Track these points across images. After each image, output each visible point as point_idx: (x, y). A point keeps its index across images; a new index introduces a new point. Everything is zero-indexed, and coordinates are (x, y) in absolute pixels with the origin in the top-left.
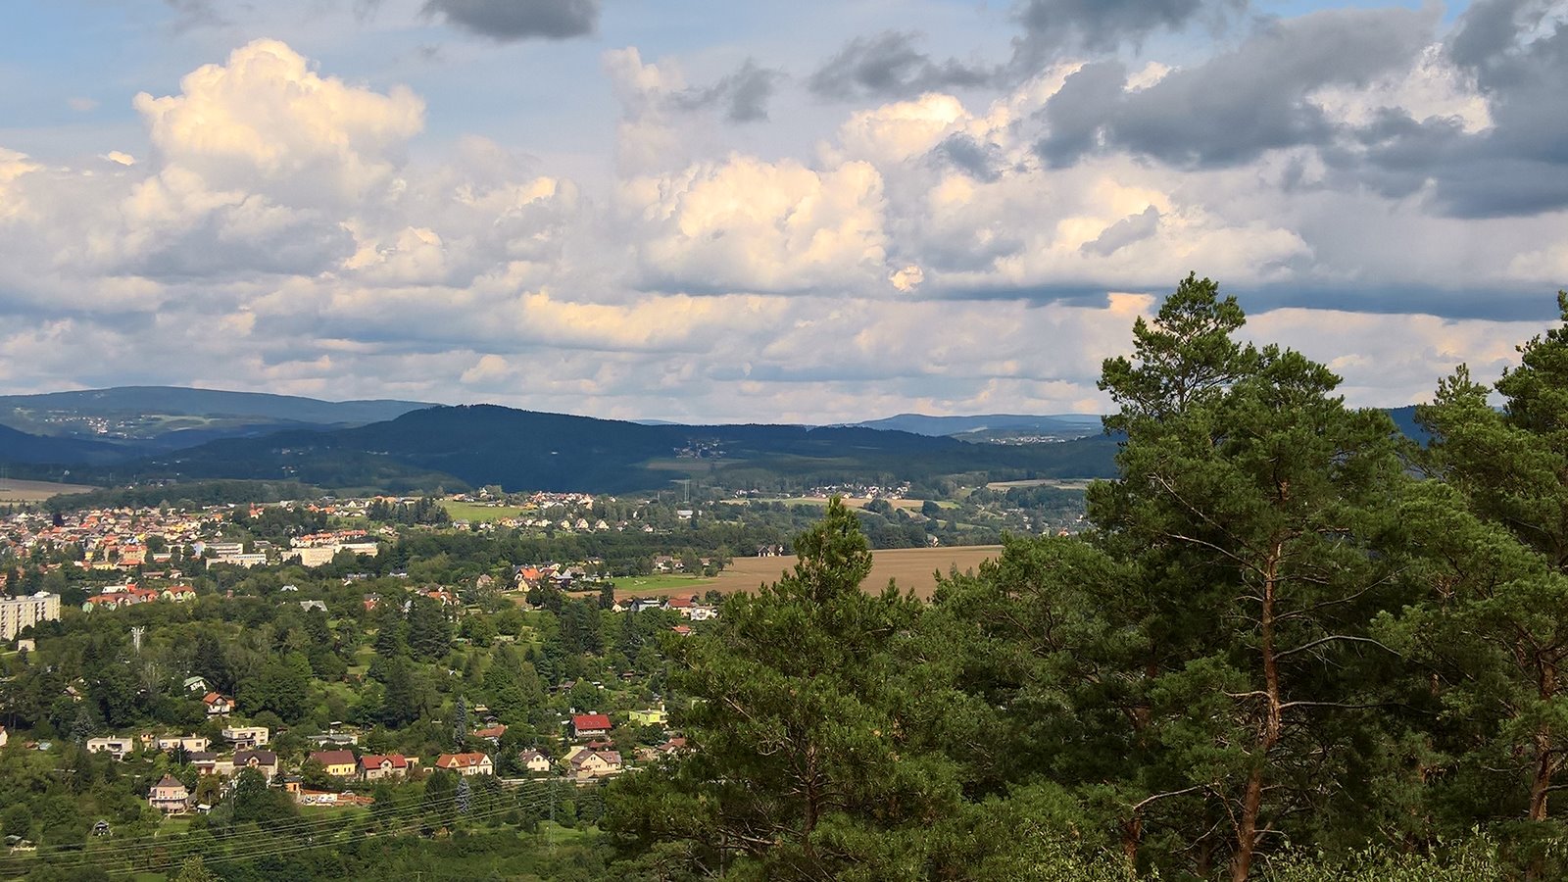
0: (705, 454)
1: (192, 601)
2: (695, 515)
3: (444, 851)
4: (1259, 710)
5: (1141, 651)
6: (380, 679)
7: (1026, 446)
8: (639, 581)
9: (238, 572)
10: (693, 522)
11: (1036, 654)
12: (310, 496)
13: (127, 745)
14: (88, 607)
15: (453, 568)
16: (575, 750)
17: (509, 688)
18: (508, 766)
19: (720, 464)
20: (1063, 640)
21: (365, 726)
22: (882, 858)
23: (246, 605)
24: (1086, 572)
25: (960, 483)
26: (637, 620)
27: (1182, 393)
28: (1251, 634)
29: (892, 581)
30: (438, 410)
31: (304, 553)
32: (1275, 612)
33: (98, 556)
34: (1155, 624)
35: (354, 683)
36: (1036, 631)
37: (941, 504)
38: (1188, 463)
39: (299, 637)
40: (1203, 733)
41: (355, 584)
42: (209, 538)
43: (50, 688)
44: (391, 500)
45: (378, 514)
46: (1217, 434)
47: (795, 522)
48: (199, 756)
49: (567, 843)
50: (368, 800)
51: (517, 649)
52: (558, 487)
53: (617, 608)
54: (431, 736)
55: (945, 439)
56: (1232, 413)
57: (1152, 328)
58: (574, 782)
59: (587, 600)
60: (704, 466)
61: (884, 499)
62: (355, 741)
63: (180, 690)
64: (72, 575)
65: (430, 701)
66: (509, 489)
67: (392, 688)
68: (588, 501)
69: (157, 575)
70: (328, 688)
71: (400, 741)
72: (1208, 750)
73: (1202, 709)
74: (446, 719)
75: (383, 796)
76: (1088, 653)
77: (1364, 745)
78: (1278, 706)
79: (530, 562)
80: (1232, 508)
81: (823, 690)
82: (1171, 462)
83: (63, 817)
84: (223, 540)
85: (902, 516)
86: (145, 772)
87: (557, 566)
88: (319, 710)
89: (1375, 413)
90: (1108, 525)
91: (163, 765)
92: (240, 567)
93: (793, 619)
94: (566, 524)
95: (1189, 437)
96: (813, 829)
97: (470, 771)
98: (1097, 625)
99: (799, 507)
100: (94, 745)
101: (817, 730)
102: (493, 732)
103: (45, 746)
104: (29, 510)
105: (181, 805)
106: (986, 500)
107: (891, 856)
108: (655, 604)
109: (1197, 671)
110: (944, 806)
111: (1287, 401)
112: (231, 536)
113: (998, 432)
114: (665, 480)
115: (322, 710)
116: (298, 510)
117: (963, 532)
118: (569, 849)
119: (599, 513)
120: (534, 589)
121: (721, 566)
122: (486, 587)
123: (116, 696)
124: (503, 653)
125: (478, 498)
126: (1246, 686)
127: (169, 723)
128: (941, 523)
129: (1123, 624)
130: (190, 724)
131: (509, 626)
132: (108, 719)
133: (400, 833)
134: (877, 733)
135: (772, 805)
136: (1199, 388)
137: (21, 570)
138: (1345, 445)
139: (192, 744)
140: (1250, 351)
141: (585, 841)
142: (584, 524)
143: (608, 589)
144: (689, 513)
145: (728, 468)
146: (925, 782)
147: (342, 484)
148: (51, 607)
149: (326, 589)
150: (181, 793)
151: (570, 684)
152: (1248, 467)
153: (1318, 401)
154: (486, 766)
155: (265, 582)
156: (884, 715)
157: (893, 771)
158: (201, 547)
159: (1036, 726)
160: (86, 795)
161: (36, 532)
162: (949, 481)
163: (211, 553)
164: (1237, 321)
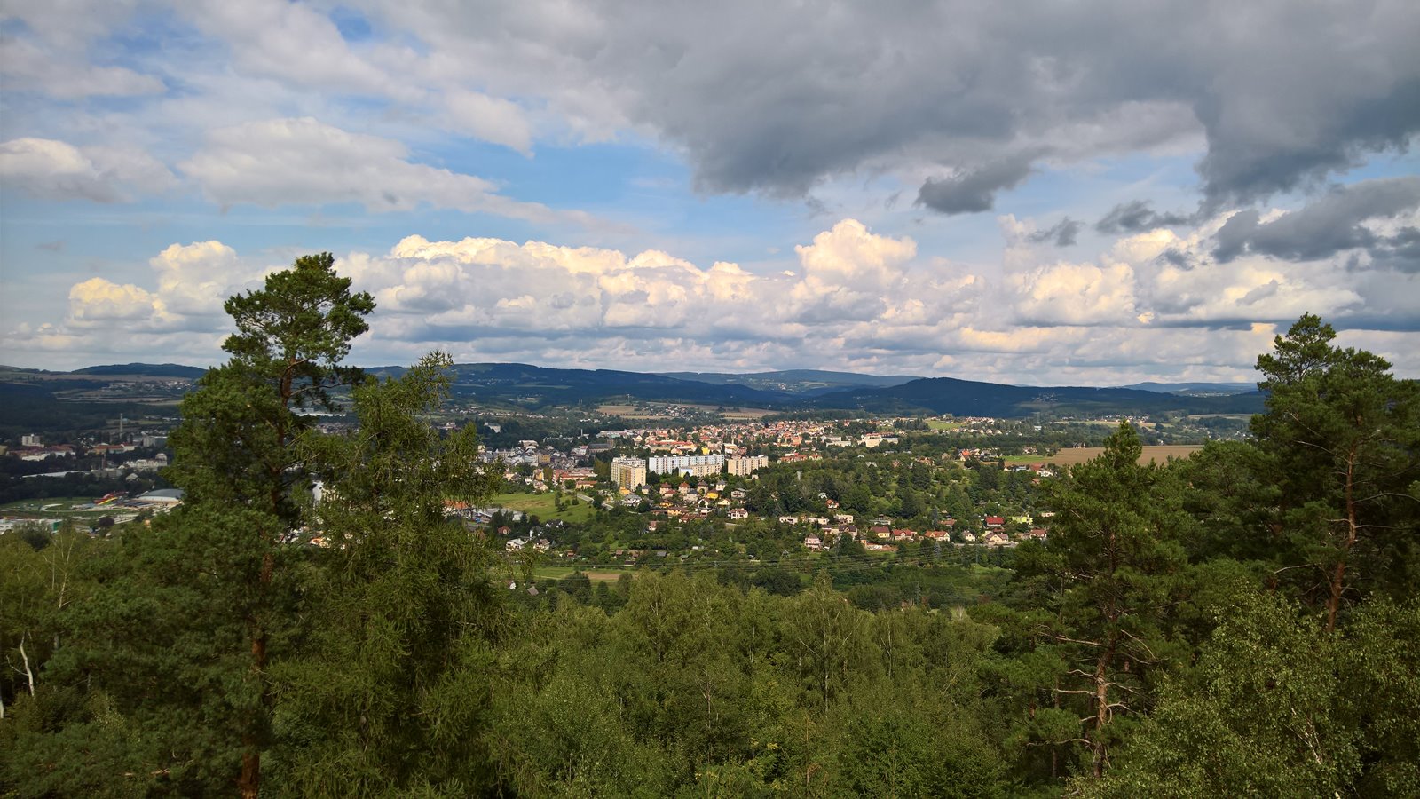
0: (1047, 400)
1: (821, 461)
2: (1043, 428)
3: (928, 573)
4: (1344, 528)
5: (1278, 497)
6: (900, 497)
7: (1208, 398)
8: (1016, 458)
9: (840, 449)
10: (1042, 431)
11: (1221, 497)
12: (869, 417)
13: (795, 520)
14: (779, 462)
15: (931, 450)
16: (987, 533)
17: (956, 504)
18: (957, 538)
19: (1055, 405)
20: (1235, 491)
21: (893, 517)
22: (1149, 588)
23: (843, 463)
24: (1249, 458)
25: (1174, 415)
26: (1015, 476)
27: (1301, 372)
28: (1340, 491)
29: (1153, 459)
30: (924, 379)
31: (867, 441)
32: (1353, 480)
33: (783, 441)
34: (1286, 485)
35: (889, 498)
36: (1221, 486)
37: (1164, 425)
38: (1307, 405)
39: (865, 478)
40: (1314, 538)
41: (888, 455)
42: (827, 434)
43: (765, 495)
44: (903, 419)
45: (898, 425)
46: (1320, 392)
47: (1091, 432)
48: (825, 526)
49: (984, 574)
50: (895, 549)
51: (960, 486)
52: (978, 415)
53: (1006, 470)
54: (922, 522)
55: (1167, 395)
56: (1330, 381)
57: (1284, 340)
58: (987, 547)
59: (992, 465)
60: (1047, 406)
61: (1135, 422)
62: (889, 523)
63: (816, 498)
64: (773, 448)
65: (922, 508)
66: (956, 415)
67: (905, 501)
68: (992, 421)
69: (806, 449)
70: (878, 500)
71: (909, 524)
72: (1316, 546)
73: (1312, 526)
74: (929, 516)
75: (902, 547)
76: (1248, 498)
77: (1403, 548)
78: (1354, 527)
79: (965, 447)
80: (1330, 429)
81: (1119, 509)
82: (1297, 405)
83: (771, 548)
84: (833, 435)
85: (1145, 430)
86: (803, 532)
87: (978, 450)
88: (874, 509)
89: (1412, 381)
90: (1261, 436)
91: (810, 529)
92: (840, 447)
93: (1104, 476)
94: (982, 431)
95: (1306, 393)
96: (1114, 572)
97: (940, 539)
98: (1255, 484)
99: (1093, 425)
100: (782, 519)
101: (1116, 527)
102: (949, 522)
103: (763, 519)
104: (755, 421)
105: (817, 547)
106: (1187, 424)
107: (1153, 587)
108: (1024, 468)
109: (1310, 508)
110: (1178, 565)
111: (1361, 375)
112: (836, 433)
113: (1194, 391)
114: (1029, 412)
115: (875, 509)
116: (864, 423)
117: (1176, 439)
118: (985, 576)
119: (997, 427)
120: (968, 460)
121: (1055, 452)
122: (946, 458)
123: (791, 499)
124: (954, 488)
125: (942, 419)
126: (1337, 516)
127: (812, 511)
128: (1165, 434)
129: (1269, 485)
130: (821, 512)
131: (957, 476)
132: (788, 509)
133: (909, 564)
134: (1146, 530)
135: (1094, 561)
136: (1310, 369)
137: (753, 446)
138: (1394, 398)
139: (822, 521)
140: (1339, 351)
141: (992, 573)
142: (990, 431)
143: (1002, 461)
144: (1039, 428)
145: (1058, 407)
146: (1170, 553)
147: (883, 412)
148: (765, 462)
149: (876, 457)
150: (818, 541)
151: (984, 503)
152: (1339, 408)
153: (1379, 376)
154: (947, 537)
155: (851, 453)
156: (1149, 522)
157: (1154, 548)
158: (824, 438)
159: (1222, 531)
160: (779, 540)
161: (758, 430)
162: (1169, 414)
163: (828, 441)
164: (1331, 335)
